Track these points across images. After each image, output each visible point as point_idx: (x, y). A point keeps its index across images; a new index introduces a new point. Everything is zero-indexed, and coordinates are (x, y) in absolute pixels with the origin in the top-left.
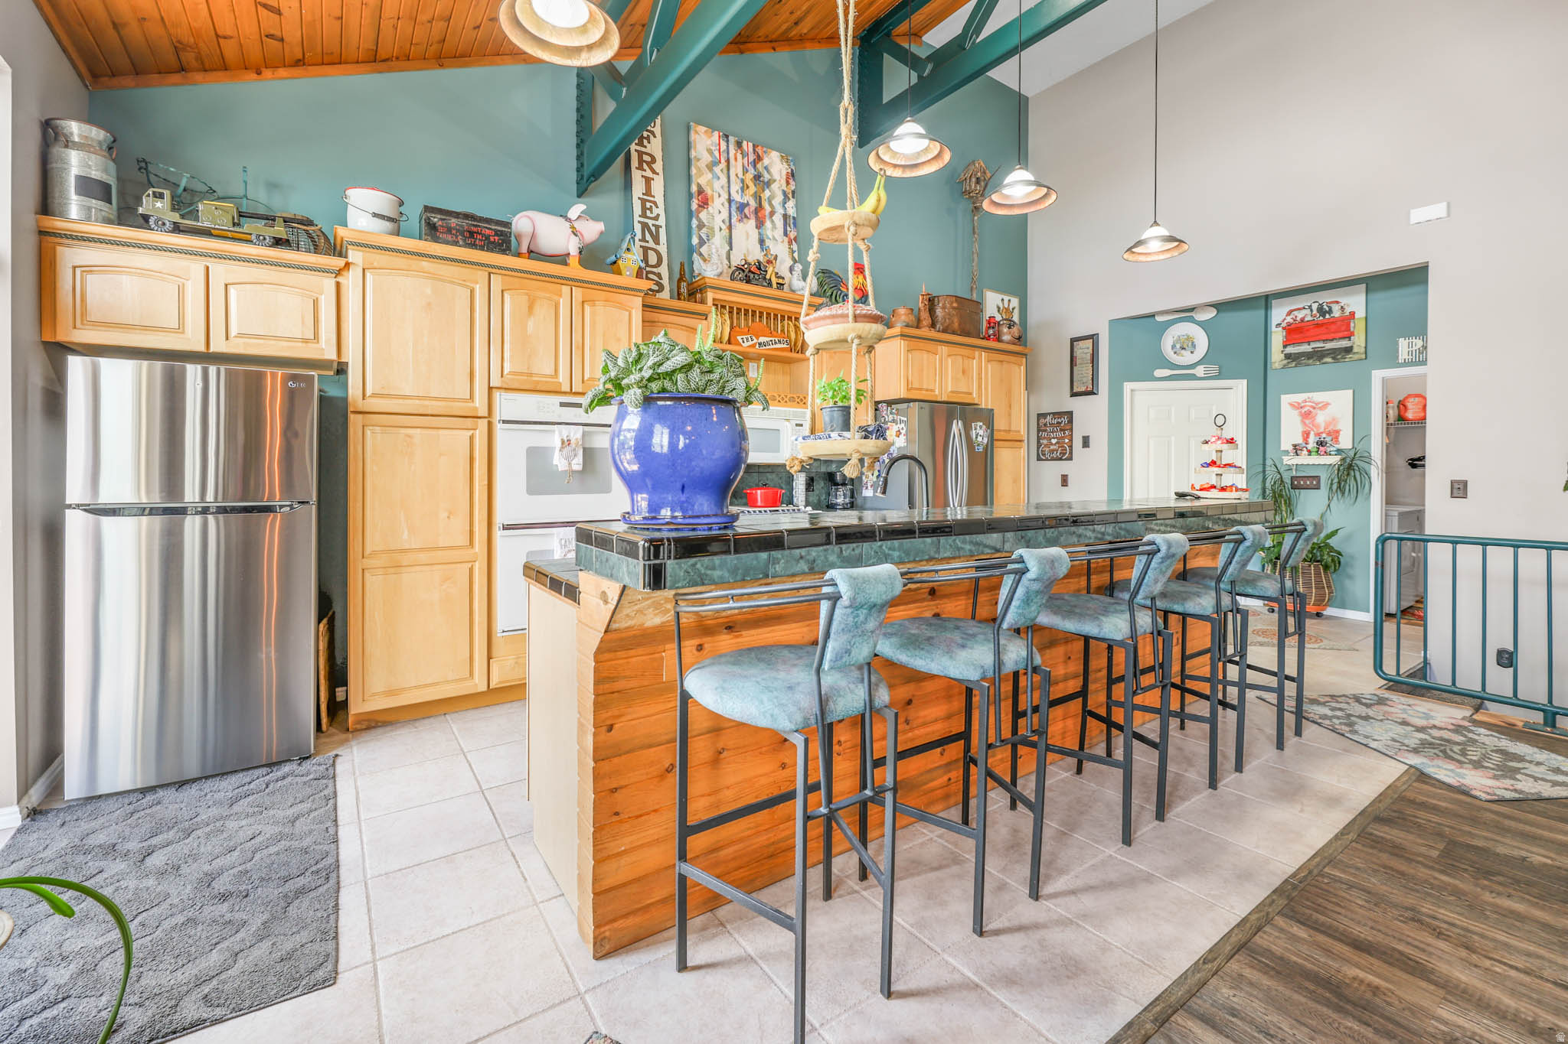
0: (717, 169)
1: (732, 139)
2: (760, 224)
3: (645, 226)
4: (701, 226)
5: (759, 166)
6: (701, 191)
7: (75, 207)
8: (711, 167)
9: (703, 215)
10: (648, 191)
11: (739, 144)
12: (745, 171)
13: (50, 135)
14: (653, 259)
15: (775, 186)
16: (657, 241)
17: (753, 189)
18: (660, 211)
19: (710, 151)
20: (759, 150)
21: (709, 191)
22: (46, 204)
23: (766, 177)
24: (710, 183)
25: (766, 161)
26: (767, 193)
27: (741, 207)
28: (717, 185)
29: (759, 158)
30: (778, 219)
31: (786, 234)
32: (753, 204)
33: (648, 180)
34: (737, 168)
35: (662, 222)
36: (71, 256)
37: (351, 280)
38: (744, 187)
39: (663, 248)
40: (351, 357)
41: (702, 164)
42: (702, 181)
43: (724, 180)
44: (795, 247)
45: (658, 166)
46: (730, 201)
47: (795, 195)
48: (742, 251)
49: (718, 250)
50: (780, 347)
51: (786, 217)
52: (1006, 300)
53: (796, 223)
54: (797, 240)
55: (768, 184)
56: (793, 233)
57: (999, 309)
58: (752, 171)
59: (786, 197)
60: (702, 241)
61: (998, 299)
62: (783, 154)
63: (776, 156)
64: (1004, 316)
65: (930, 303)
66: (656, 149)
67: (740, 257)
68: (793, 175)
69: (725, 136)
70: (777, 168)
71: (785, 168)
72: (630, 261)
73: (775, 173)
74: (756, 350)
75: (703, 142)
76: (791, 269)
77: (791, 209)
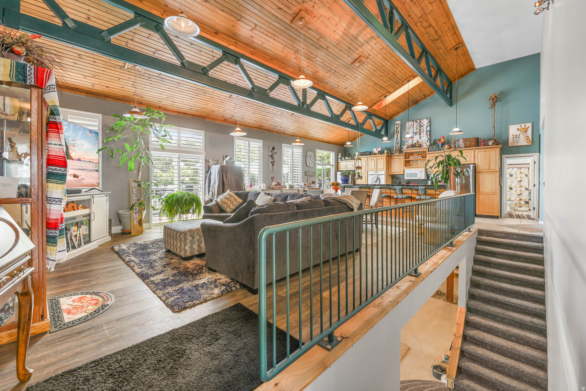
0: (411, 128)
2: (420, 134)
3: (396, 143)
5: (421, 123)
7: (339, 160)
10: (397, 137)
11: (416, 121)
12: (417, 126)
13: (338, 155)
14: (397, 147)
15: (424, 126)
16: (398, 144)
17: (419, 128)
18: (399, 139)
20: (421, 120)
22: (338, 160)
23: (422, 125)
25: (422, 122)
26: (422, 128)
27: (416, 133)
28: (411, 131)
29: (421, 122)
30: (425, 132)
31: (426, 134)
32: (419, 131)
33: (397, 135)
34: (415, 126)
35: (399, 141)
36: (339, 164)
38: (417, 128)
39: (399, 145)
41: (408, 128)
42: (408, 131)
43: (412, 129)
44: (429, 136)
45: (399, 132)
46: (413, 133)
47: (430, 126)
48: (415, 141)
49: (410, 142)
50: (420, 157)
51: (427, 131)
52: (523, 126)
53: (430, 131)
54: (430, 135)
55: (423, 126)
56: (428, 133)
57: (518, 130)
58: (419, 125)
59: (427, 127)
60: (407, 142)
61: (518, 126)
62: (427, 119)
63: (425, 120)
64: (522, 131)
65: (455, 142)
66: (399, 129)
67: (414, 143)
68: (430, 122)
69: (413, 121)
70: (425, 122)
71: (427, 121)
72: (386, 151)
73: (424, 123)
74: (414, 159)
75: (409, 124)
76: (427, 141)
77: (428, 129)
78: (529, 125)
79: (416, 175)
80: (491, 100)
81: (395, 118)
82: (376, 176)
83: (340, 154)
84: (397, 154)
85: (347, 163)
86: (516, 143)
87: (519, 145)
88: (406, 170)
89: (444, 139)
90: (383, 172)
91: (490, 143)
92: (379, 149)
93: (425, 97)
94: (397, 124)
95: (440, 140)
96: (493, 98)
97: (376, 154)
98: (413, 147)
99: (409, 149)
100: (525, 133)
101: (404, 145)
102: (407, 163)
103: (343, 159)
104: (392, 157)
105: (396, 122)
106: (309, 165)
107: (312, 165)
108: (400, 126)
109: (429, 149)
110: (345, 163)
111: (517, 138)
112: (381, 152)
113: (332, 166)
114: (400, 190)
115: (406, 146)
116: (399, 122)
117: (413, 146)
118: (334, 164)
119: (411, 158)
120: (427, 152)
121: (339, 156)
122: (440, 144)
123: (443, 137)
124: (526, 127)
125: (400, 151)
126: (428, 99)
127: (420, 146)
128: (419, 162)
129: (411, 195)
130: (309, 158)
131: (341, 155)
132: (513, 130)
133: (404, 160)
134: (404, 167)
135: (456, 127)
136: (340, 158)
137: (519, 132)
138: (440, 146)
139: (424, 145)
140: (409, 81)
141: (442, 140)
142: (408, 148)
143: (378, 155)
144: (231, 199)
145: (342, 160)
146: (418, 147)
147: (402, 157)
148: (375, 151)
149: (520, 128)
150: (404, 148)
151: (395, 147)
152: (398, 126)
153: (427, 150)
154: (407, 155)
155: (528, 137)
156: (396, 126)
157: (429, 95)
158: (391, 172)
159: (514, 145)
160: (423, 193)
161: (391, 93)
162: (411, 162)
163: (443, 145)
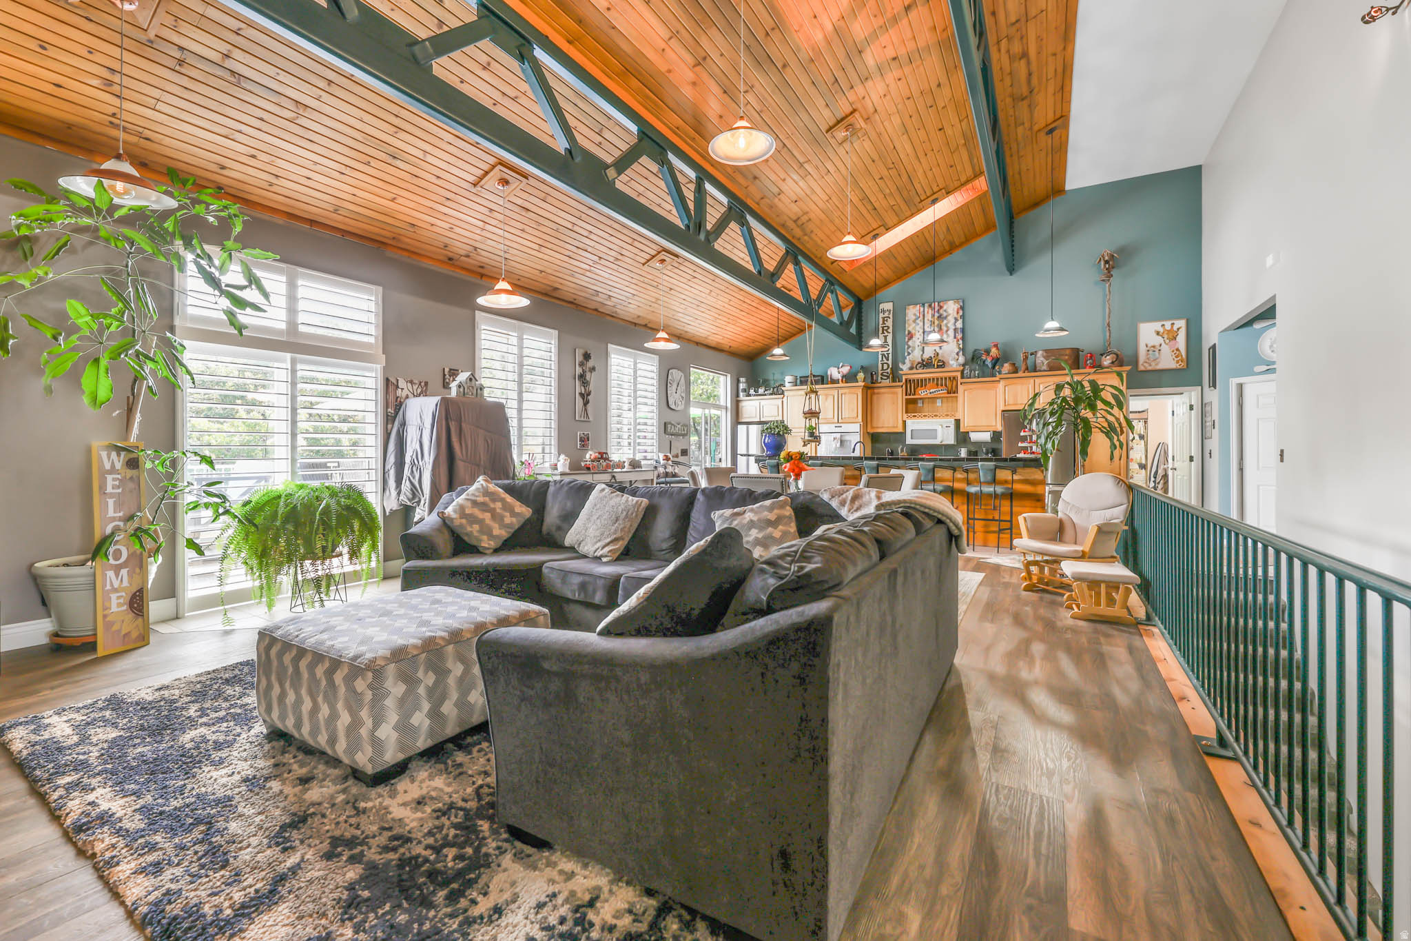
0: (918, 321)
1: (926, 305)
3: (883, 355)
4: (909, 347)
5: (941, 311)
6: (909, 332)
7: (741, 394)
8: (914, 321)
9: (910, 343)
10: (886, 341)
11: (930, 306)
12: (933, 316)
13: (738, 381)
14: (885, 366)
15: (949, 317)
16: (888, 359)
17: (936, 322)
18: (890, 347)
19: (915, 315)
20: (941, 304)
21: (913, 332)
22: (738, 396)
23: (945, 314)
24: (914, 328)
25: (945, 308)
26: (945, 322)
28: (918, 328)
29: (941, 307)
30: (951, 333)
31: (955, 337)
33: (886, 337)
34: (929, 317)
35: (890, 351)
36: (743, 404)
37: (785, 399)
38: (932, 323)
39: (890, 362)
40: (785, 419)
41: (911, 322)
42: (910, 329)
43: (921, 324)
44: (961, 342)
45: (890, 330)
46: (924, 332)
47: (963, 317)
48: (929, 352)
49: (916, 355)
50: (942, 392)
51: (955, 330)
52: (1168, 325)
53: (963, 330)
54: (963, 339)
55: (946, 318)
56: (959, 336)
57: (1158, 333)
58: (937, 315)
59: (956, 320)
60: (909, 354)
61: (1157, 326)
62: (956, 300)
63: (951, 303)
64: (1166, 336)
65: (1027, 357)
66: (890, 323)
67: (926, 356)
68: (962, 308)
69: (923, 305)
70: (951, 308)
71: (957, 306)
72: (861, 376)
73: (950, 311)
74: (929, 395)
75: (912, 312)
76: (957, 354)
77: (959, 325)
78: (1181, 323)
79: (933, 433)
80: (1102, 263)
81: (880, 295)
82: (838, 436)
83: (742, 380)
84: (887, 382)
85: (763, 402)
86: (1153, 364)
87: (1160, 367)
88: (909, 422)
89: (998, 349)
90: (856, 427)
91: (1107, 361)
92: (846, 370)
93: (953, 247)
94: (883, 311)
95: (988, 352)
96: (1107, 258)
97: (836, 382)
98: (924, 366)
99: (914, 371)
100: (1173, 342)
101: (904, 363)
102: (911, 406)
103: (752, 392)
104: (876, 391)
105: (882, 306)
106: (673, 407)
107: (681, 407)
108: (891, 316)
109: (962, 372)
110: (756, 403)
111: (1157, 353)
112: (850, 378)
113: (724, 411)
114: (929, 471)
115: (908, 364)
116: (888, 306)
117: (926, 364)
118: (729, 405)
119: (922, 393)
120: (960, 380)
121: (742, 386)
122: (989, 362)
123: (996, 346)
124: (1175, 328)
125: (895, 375)
126: (957, 255)
127: (942, 364)
128: (939, 403)
129: (951, 484)
130: (675, 386)
131: (747, 382)
132: (1148, 333)
133: (905, 397)
134: (905, 416)
135: (1052, 319)
136: (744, 390)
137: (1159, 340)
138: (990, 366)
139: (951, 362)
140: (934, 202)
141: (994, 351)
142: (911, 368)
143: (841, 385)
144: (492, 505)
145: (749, 395)
146: (938, 367)
147: (899, 390)
148: (834, 373)
149: (1161, 330)
150: (905, 368)
151: (880, 366)
152: (886, 315)
153: (959, 374)
154: (912, 386)
155: (1178, 350)
156: (881, 315)
157: (961, 244)
158: (872, 427)
159: (1150, 368)
160: (989, 478)
161: (888, 229)
162: (920, 404)
163: (996, 361)
